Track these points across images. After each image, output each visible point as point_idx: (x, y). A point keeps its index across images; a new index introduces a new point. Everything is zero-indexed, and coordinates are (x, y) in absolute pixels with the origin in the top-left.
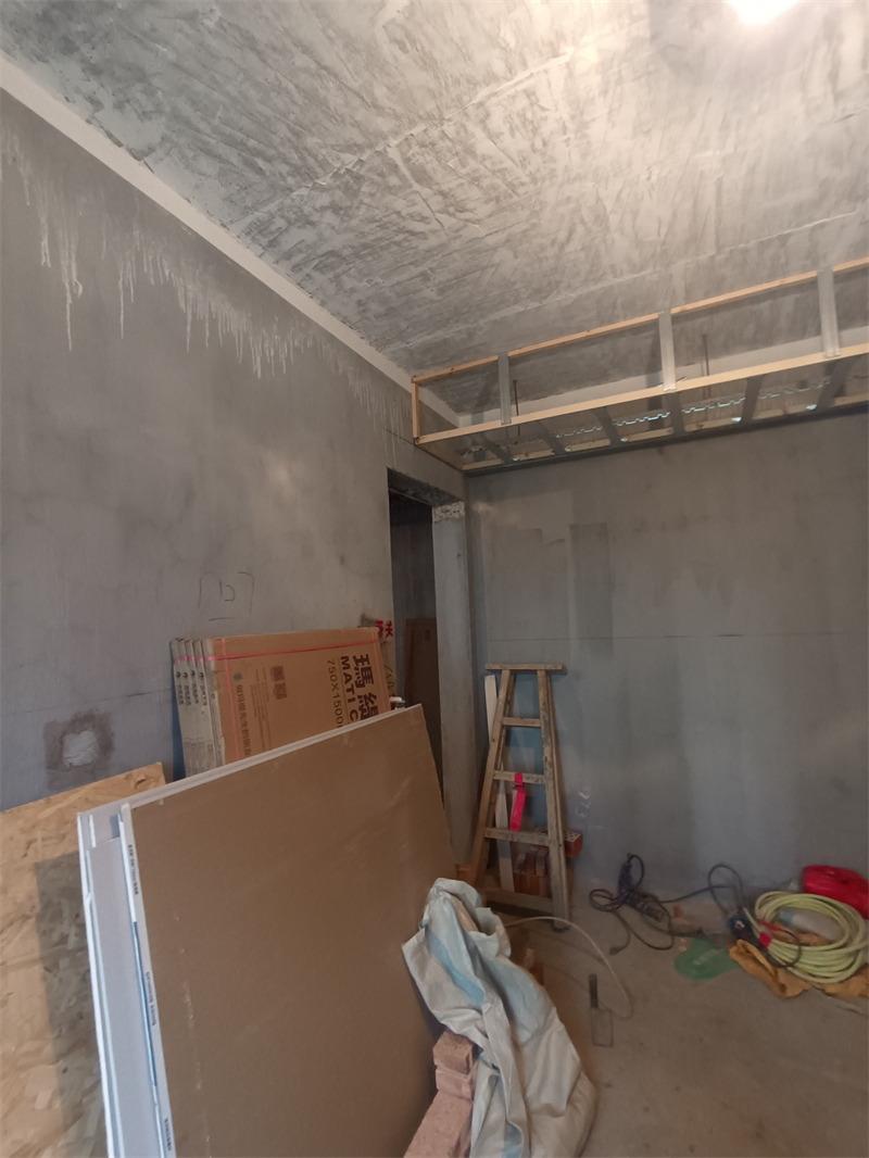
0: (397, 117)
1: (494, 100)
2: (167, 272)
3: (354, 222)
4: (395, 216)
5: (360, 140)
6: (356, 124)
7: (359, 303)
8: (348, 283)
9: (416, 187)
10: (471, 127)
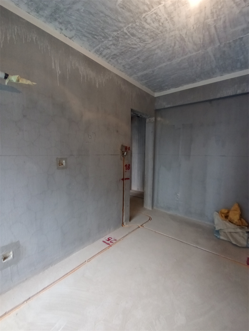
0: (124, 23)
1: (147, 16)
2: (77, 65)
3: (119, 47)
4: (128, 45)
5: (117, 29)
6: (115, 26)
7: (123, 66)
8: (120, 61)
9: (132, 37)
10: (143, 23)
